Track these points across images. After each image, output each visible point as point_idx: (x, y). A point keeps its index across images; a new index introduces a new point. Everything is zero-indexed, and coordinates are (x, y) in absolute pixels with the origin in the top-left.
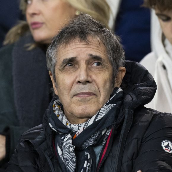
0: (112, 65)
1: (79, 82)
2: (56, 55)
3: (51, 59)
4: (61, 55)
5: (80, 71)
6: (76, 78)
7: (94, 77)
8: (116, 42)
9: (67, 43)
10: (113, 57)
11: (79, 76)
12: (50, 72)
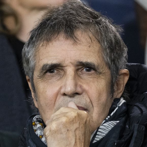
0: (110, 68)
1: (64, 94)
2: (35, 56)
3: (28, 61)
4: (41, 58)
5: (66, 80)
6: (61, 88)
7: (85, 87)
8: (115, 36)
9: (49, 40)
10: (110, 57)
11: (65, 85)
12: (27, 78)
